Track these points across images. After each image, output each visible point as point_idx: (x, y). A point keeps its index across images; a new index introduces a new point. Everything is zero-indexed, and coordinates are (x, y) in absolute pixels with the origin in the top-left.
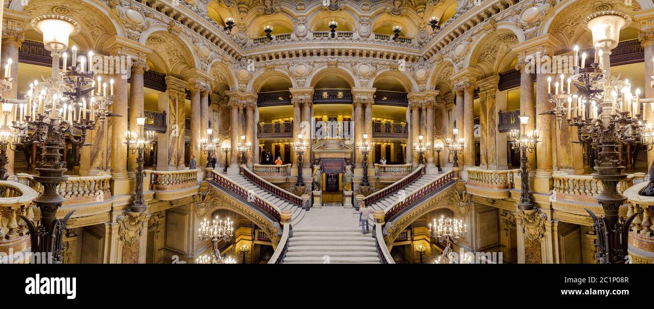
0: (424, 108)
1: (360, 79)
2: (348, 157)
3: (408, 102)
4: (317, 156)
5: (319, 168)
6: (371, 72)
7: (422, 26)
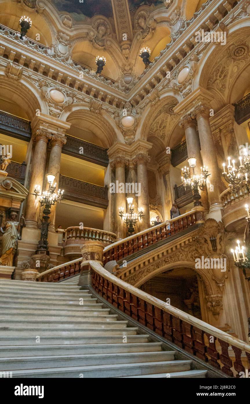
0: (131, 166)
1: (50, 106)
2: (15, 207)
3: (108, 160)
6: (66, 102)
7: (126, 68)
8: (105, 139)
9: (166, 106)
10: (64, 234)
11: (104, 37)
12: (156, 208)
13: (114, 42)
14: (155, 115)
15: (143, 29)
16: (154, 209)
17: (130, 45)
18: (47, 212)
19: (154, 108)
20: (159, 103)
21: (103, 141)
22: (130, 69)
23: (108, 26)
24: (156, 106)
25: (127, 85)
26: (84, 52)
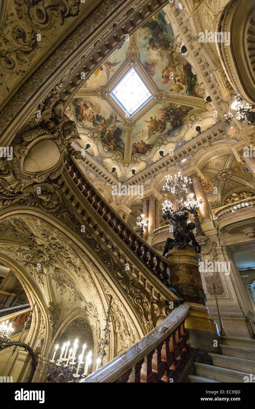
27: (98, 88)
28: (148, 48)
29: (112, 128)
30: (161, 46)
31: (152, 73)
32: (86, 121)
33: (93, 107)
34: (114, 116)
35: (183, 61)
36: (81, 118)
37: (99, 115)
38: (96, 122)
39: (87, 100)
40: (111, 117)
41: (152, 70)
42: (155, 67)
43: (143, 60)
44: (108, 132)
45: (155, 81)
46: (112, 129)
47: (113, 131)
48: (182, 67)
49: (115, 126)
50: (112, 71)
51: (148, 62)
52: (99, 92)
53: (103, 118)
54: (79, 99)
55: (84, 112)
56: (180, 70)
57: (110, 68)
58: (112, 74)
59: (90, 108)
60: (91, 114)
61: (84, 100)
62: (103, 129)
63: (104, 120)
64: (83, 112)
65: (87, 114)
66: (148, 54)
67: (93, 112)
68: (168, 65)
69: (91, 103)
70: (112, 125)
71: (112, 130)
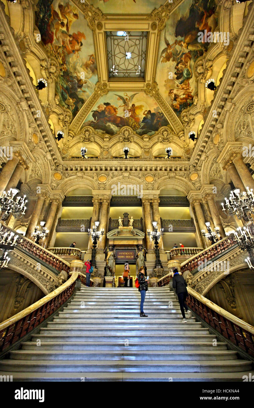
0: (204, 202)
2: (140, 244)
3: (189, 202)
4: (111, 243)
5: (112, 254)
7: (185, 147)
8: (184, 191)
9: (215, 159)
10: (170, 253)
11: (168, 137)
12: (230, 224)
13: (174, 136)
14: (209, 166)
15: (187, 122)
16: (229, 226)
17: (184, 133)
18: (156, 243)
19: (207, 164)
20: (209, 160)
21: (183, 193)
22: (188, 146)
23: (168, 130)
24: (208, 162)
25: (188, 156)
26: (160, 149)
27: (151, 96)
28: (86, 83)
29: (181, 46)
30: (72, 77)
31: (92, 58)
32: (190, 91)
33: (172, 90)
34: (164, 55)
35: (52, 49)
36: (190, 98)
37: (176, 76)
38: (186, 76)
39: (170, 99)
40: (168, 59)
41: (90, 61)
42: (86, 63)
43: (95, 78)
44: (190, 48)
45: (93, 47)
46: (182, 43)
47: (185, 39)
48: (54, 42)
49: (176, 42)
50: (127, 95)
51: (91, 72)
52: (153, 93)
53: (176, 68)
54: (173, 108)
55: (182, 97)
56: (58, 39)
57: (126, 99)
58: (130, 94)
59: (175, 91)
60: (180, 87)
61: (171, 103)
62: (190, 59)
63: (177, 65)
64: (183, 99)
65: (182, 93)
66: (88, 78)
67: (177, 86)
68: (71, 54)
69: (169, 93)
70: (178, 47)
71: (184, 43)
